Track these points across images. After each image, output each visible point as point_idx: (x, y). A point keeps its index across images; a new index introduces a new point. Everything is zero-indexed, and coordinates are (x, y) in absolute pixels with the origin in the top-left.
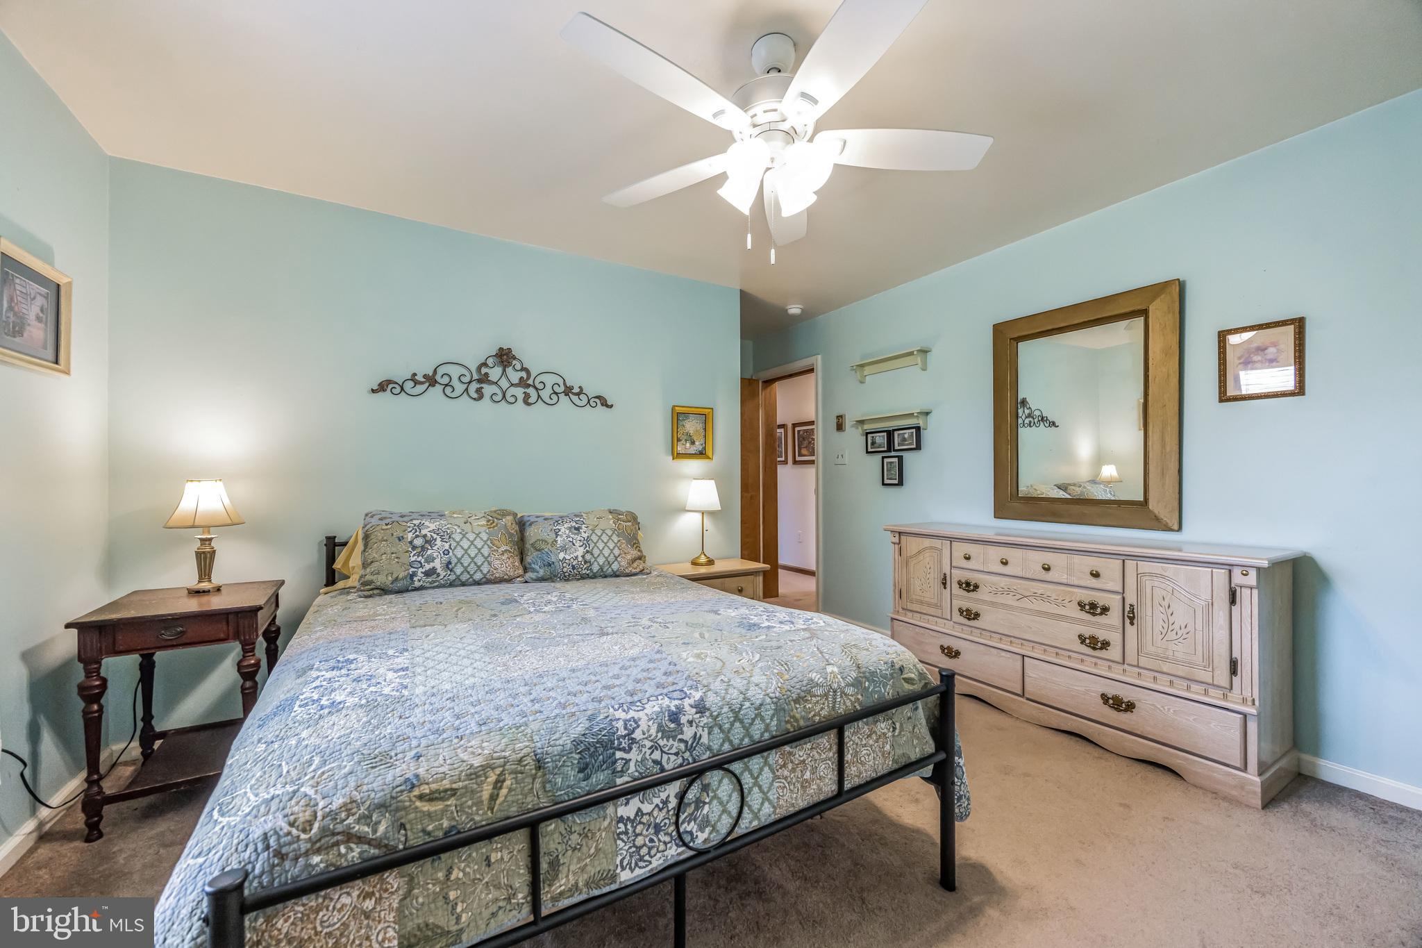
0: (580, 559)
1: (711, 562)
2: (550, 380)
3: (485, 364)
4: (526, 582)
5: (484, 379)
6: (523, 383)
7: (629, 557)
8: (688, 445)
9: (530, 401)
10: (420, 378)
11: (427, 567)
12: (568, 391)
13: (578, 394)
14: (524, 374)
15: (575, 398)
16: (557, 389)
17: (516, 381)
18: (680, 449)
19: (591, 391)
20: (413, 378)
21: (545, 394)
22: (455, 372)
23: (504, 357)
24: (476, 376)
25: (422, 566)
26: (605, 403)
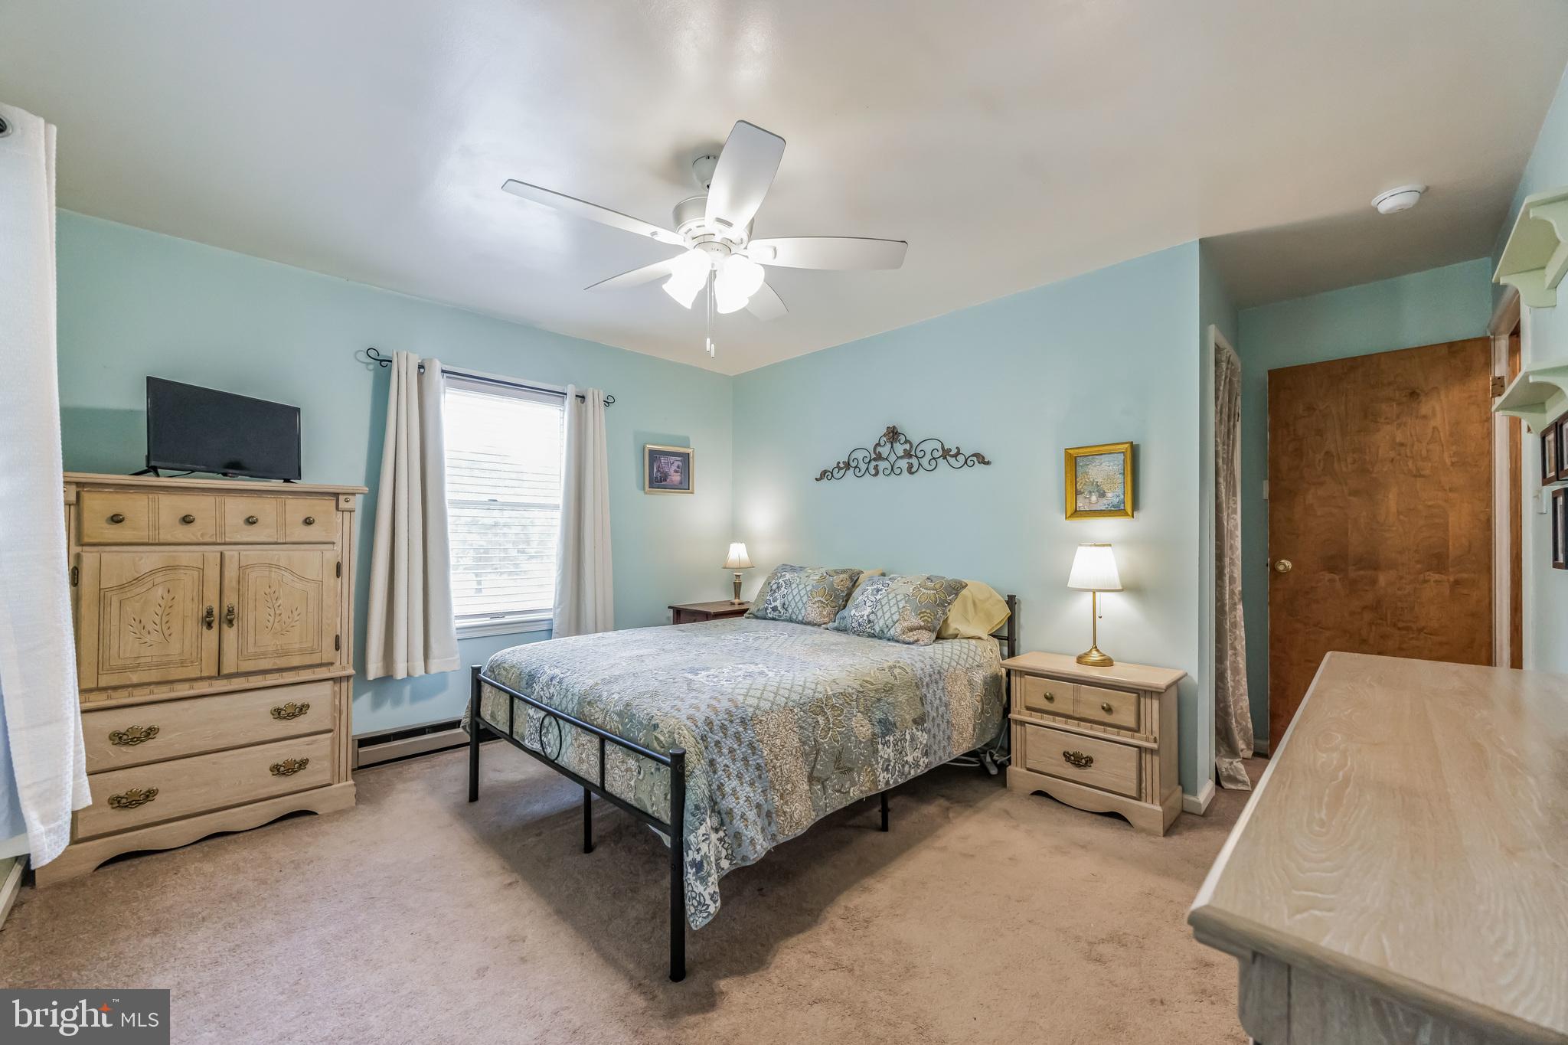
0: (865, 618)
1: (1107, 662)
2: (928, 447)
3: (878, 445)
4: (827, 629)
5: (879, 457)
6: (908, 454)
7: (905, 624)
8: (1094, 498)
9: (914, 470)
10: (842, 465)
11: (773, 604)
12: (946, 454)
13: (956, 456)
14: (907, 446)
15: (952, 460)
16: (936, 454)
17: (901, 453)
18: (1082, 504)
19: (967, 451)
20: (838, 466)
21: (925, 462)
22: (860, 455)
23: (893, 434)
24: (873, 456)
25: (771, 604)
26: (982, 460)
